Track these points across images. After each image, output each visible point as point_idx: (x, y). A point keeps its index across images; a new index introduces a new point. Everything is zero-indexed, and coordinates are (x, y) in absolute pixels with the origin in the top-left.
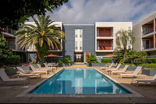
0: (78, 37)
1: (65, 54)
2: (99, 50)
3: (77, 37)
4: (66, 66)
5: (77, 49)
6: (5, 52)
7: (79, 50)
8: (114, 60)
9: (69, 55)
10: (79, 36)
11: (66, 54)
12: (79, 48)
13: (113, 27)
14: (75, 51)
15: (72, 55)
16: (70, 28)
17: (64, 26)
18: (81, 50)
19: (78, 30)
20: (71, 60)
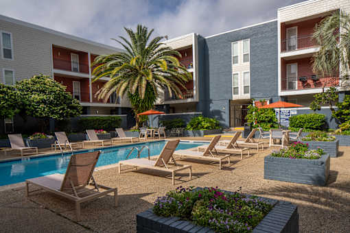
0: (239, 61)
1: (209, 108)
2: (298, 89)
3: (237, 62)
5: (236, 93)
6: (54, 110)
7: (243, 94)
9: (217, 109)
10: (241, 58)
12: (241, 90)
14: (232, 97)
15: (225, 109)
16: (220, 40)
17: (207, 41)
18: (246, 95)
19: (239, 42)
20: (223, 122)
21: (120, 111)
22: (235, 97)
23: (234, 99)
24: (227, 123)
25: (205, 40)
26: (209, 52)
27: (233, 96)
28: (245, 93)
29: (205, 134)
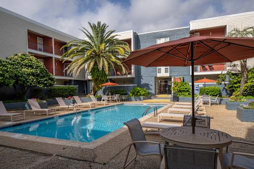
1: (141, 82)
2: (200, 71)
4: (136, 101)
5: (160, 72)
6: (40, 81)
8: (226, 90)
9: (147, 82)
11: (143, 82)
12: (163, 70)
13: (226, 26)
15: (152, 83)
16: (149, 37)
17: (139, 36)
18: (166, 74)
19: (162, 39)
20: (150, 91)
21: (73, 82)
22: (159, 75)
23: (158, 76)
24: (153, 92)
25: (138, 35)
26: (141, 44)
27: (158, 74)
28: (165, 72)
29: (144, 99)
